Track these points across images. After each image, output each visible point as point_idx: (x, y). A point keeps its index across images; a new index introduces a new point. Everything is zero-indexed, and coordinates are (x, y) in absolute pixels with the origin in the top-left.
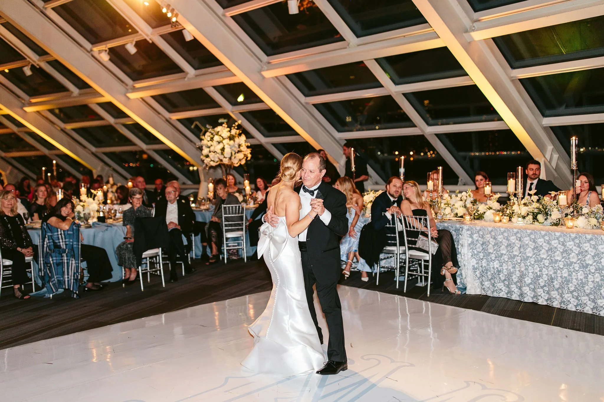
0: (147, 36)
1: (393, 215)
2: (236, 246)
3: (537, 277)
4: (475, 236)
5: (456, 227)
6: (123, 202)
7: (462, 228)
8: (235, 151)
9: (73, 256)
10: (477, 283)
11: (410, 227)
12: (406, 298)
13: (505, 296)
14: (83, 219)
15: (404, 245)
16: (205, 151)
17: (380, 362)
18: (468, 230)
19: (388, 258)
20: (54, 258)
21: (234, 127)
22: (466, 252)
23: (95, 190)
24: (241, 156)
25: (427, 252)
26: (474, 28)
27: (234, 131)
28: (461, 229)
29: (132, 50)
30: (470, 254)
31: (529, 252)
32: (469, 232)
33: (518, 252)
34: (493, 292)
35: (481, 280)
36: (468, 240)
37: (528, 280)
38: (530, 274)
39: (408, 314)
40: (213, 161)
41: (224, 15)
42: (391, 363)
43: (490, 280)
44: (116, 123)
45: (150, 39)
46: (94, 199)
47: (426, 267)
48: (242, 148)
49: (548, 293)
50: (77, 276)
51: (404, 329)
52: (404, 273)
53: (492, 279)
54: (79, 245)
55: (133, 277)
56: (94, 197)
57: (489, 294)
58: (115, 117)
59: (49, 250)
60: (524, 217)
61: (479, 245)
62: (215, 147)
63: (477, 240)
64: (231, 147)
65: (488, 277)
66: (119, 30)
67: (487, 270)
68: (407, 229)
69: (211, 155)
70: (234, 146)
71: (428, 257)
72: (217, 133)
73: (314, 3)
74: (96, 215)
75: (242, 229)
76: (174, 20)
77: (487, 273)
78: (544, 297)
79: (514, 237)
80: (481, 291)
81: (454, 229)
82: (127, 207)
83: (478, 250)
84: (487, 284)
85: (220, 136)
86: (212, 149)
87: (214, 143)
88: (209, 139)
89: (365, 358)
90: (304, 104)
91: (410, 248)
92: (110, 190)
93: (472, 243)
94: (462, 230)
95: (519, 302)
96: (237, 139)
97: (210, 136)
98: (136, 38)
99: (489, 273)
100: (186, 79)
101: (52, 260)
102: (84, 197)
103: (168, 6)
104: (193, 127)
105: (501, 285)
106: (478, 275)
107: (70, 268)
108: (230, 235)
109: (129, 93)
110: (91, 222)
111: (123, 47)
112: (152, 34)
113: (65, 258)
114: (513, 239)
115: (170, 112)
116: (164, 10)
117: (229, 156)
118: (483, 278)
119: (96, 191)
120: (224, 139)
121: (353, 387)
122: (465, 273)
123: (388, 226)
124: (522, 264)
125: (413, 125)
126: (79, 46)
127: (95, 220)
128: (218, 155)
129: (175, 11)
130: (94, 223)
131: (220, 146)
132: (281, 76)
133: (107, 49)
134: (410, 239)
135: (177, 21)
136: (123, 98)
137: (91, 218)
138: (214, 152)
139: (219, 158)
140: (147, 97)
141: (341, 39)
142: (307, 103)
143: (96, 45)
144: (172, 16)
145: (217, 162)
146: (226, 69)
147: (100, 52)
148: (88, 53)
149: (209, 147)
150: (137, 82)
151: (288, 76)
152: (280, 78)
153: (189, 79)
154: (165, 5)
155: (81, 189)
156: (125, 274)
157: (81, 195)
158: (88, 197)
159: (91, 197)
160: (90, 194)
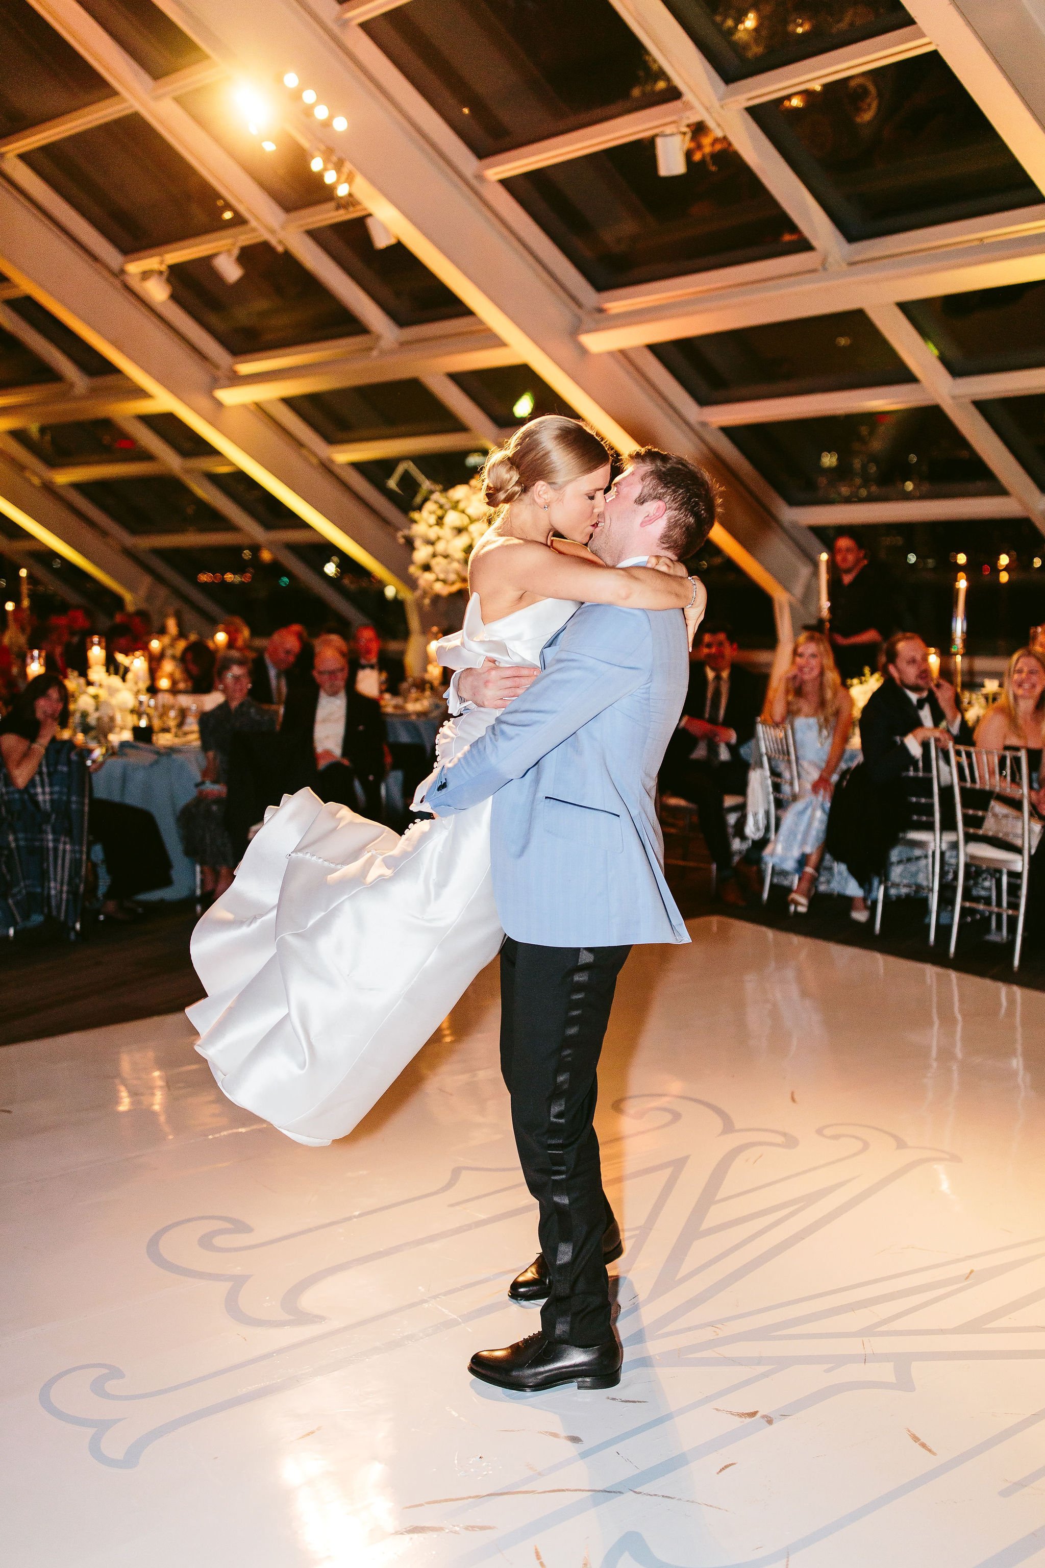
0: (273, 232)
1: (925, 745)
6: (201, 686)
9: (69, 833)
12: (953, 975)
14: (93, 733)
15: (954, 828)
16: (421, 554)
17: (866, 1146)
19: (909, 860)
20: (21, 835)
23: (127, 655)
25: (1018, 850)
29: (231, 271)
39: (959, 1017)
40: (444, 581)
41: (480, 178)
42: (897, 1148)
44: (188, 471)
45: (280, 242)
46: (124, 679)
47: (1014, 889)
50: (78, 887)
51: (946, 1054)
52: (952, 903)
54: (83, 804)
56: (122, 672)
58: (184, 453)
59: (8, 811)
62: (448, 542)
66: (199, 215)
68: (963, 784)
69: (439, 564)
71: (1020, 864)
72: (455, 506)
73: (730, 144)
74: (131, 720)
76: (342, 191)
82: (212, 700)
85: (463, 512)
86: (440, 547)
87: (446, 532)
88: (433, 520)
89: (827, 1132)
90: (698, 427)
91: (969, 838)
92: (169, 652)
97: (434, 513)
98: (245, 239)
100: (375, 353)
101: (16, 840)
102: (97, 672)
103: (328, 153)
104: (392, 483)
107: (60, 862)
109: (220, 388)
110: (115, 738)
111: (206, 262)
112: (283, 227)
113: (50, 837)
115: (331, 440)
116: (316, 165)
119: (130, 658)
120: (472, 521)
121: (792, 1209)
123: (911, 773)
125: (1000, 490)
126: (90, 261)
127: (127, 736)
128: (456, 565)
129: (348, 167)
130: (123, 744)
131: (462, 542)
132: (637, 349)
133: (163, 268)
134: (971, 812)
135: (350, 195)
136: (204, 402)
137: (117, 729)
138: (446, 557)
139: (458, 574)
140: (270, 402)
141: (804, 246)
142: (704, 424)
143: (136, 256)
144: (338, 182)
145: (453, 583)
146: (481, 327)
147: (146, 275)
148: (112, 279)
149: (432, 543)
150: (242, 358)
151: (655, 349)
152: (633, 355)
153: (383, 353)
154: (319, 150)
155: (90, 650)
156: (202, 881)
157: (90, 668)
158: (109, 675)
159: (116, 673)
160: (112, 665)
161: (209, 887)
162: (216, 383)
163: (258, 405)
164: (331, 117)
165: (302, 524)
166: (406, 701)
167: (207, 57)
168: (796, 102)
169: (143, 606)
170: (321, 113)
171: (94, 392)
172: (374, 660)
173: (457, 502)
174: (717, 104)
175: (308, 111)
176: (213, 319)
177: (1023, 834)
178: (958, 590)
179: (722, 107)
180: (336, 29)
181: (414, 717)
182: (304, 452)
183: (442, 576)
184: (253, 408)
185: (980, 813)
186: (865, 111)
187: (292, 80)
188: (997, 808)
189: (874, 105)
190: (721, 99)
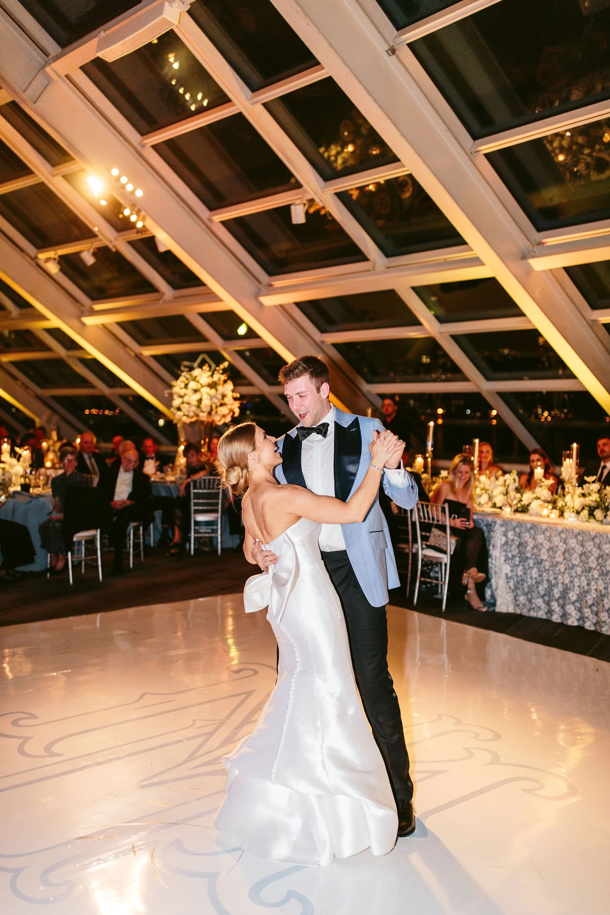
0: (110, 241)
2: (209, 533)
3: (585, 593)
4: (510, 534)
5: (487, 521)
7: (495, 523)
8: (216, 404)
10: (510, 597)
11: (429, 519)
12: (416, 614)
13: (544, 617)
15: (417, 541)
16: (177, 402)
18: (502, 525)
21: (218, 371)
22: (498, 555)
23: (20, 448)
24: (224, 410)
25: (445, 552)
26: (533, 254)
27: (217, 377)
28: (493, 524)
29: (89, 259)
30: (503, 558)
31: (575, 559)
32: (503, 529)
33: (562, 558)
34: (529, 610)
35: (515, 594)
36: (501, 540)
37: (573, 596)
38: (576, 588)
40: (188, 416)
41: (210, 220)
43: (526, 594)
44: (69, 357)
45: (114, 246)
46: (19, 460)
48: (226, 400)
49: (597, 614)
53: (528, 592)
55: (60, 565)
56: (18, 457)
57: (525, 612)
58: (66, 348)
60: (578, 513)
61: (514, 547)
62: (190, 396)
63: (513, 540)
64: (211, 398)
65: (523, 589)
66: (75, 231)
67: (523, 580)
68: (420, 520)
69: (185, 407)
70: (215, 397)
71: (446, 559)
72: (194, 379)
74: (20, 480)
75: (216, 511)
76: (139, 225)
77: (522, 585)
78: (592, 620)
79: (558, 538)
80: (514, 608)
81: (485, 523)
83: (514, 553)
84: (522, 599)
85: (198, 382)
86: (186, 399)
87: (189, 391)
88: (183, 385)
90: (319, 343)
92: (52, 448)
93: (506, 543)
94: (495, 525)
95: (561, 625)
96: (220, 388)
97: (184, 382)
98: (97, 244)
99: (525, 585)
100: (161, 302)
102: (5, 457)
103: (133, 206)
105: (539, 602)
106: (512, 587)
108: (201, 518)
109: (85, 316)
111: (78, 255)
112: (116, 239)
114: (556, 540)
115: (141, 344)
116: (127, 212)
117: (208, 409)
118: (518, 591)
119: (22, 449)
120: (202, 386)
122: (496, 582)
124: (567, 575)
125: (465, 379)
126: (19, 251)
127: (19, 488)
128: (193, 408)
129: (143, 213)
130: (15, 493)
131: (197, 396)
132: (289, 304)
133: (56, 257)
134: (424, 534)
135: (144, 226)
136: (76, 323)
137: (12, 485)
138: (189, 404)
139: (194, 413)
140: (110, 324)
141: (365, 259)
142: (323, 342)
143: (43, 250)
144: (137, 220)
145: (192, 417)
146: (209, 291)
147: (47, 260)
148: (31, 262)
149: (182, 397)
150: (97, 302)
151: (299, 305)
152: (287, 308)
153: (165, 302)
154: (129, 204)
155: (2, 446)
156: (51, 561)
157: (2, 454)
158: (11, 458)
159: (15, 457)
160: (14, 454)
161: (54, 564)
162: (82, 314)
163: (104, 326)
164: (135, 190)
165: (125, 386)
166: (166, 476)
167: (72, 159)
168: (371, 187)
169: (44, 424)
170: (130, 188)
171: (22, 317)
172: (153, 455)
173: (196, 377)
174: (319, 191)
175: (123, 187)
176: (81, 282)
177: (447, 545)
178: (429, 426)
179: (323, 192)
180: (139, 148)
181: (169, 484)
182: (127, 349)
183: (186, 413)
184: (101, 326)
185: (428, 534)
186: (406, 192)
187: (115, 172)
188: (435, 531)
189: (411, 190)
190: (321, 189)
